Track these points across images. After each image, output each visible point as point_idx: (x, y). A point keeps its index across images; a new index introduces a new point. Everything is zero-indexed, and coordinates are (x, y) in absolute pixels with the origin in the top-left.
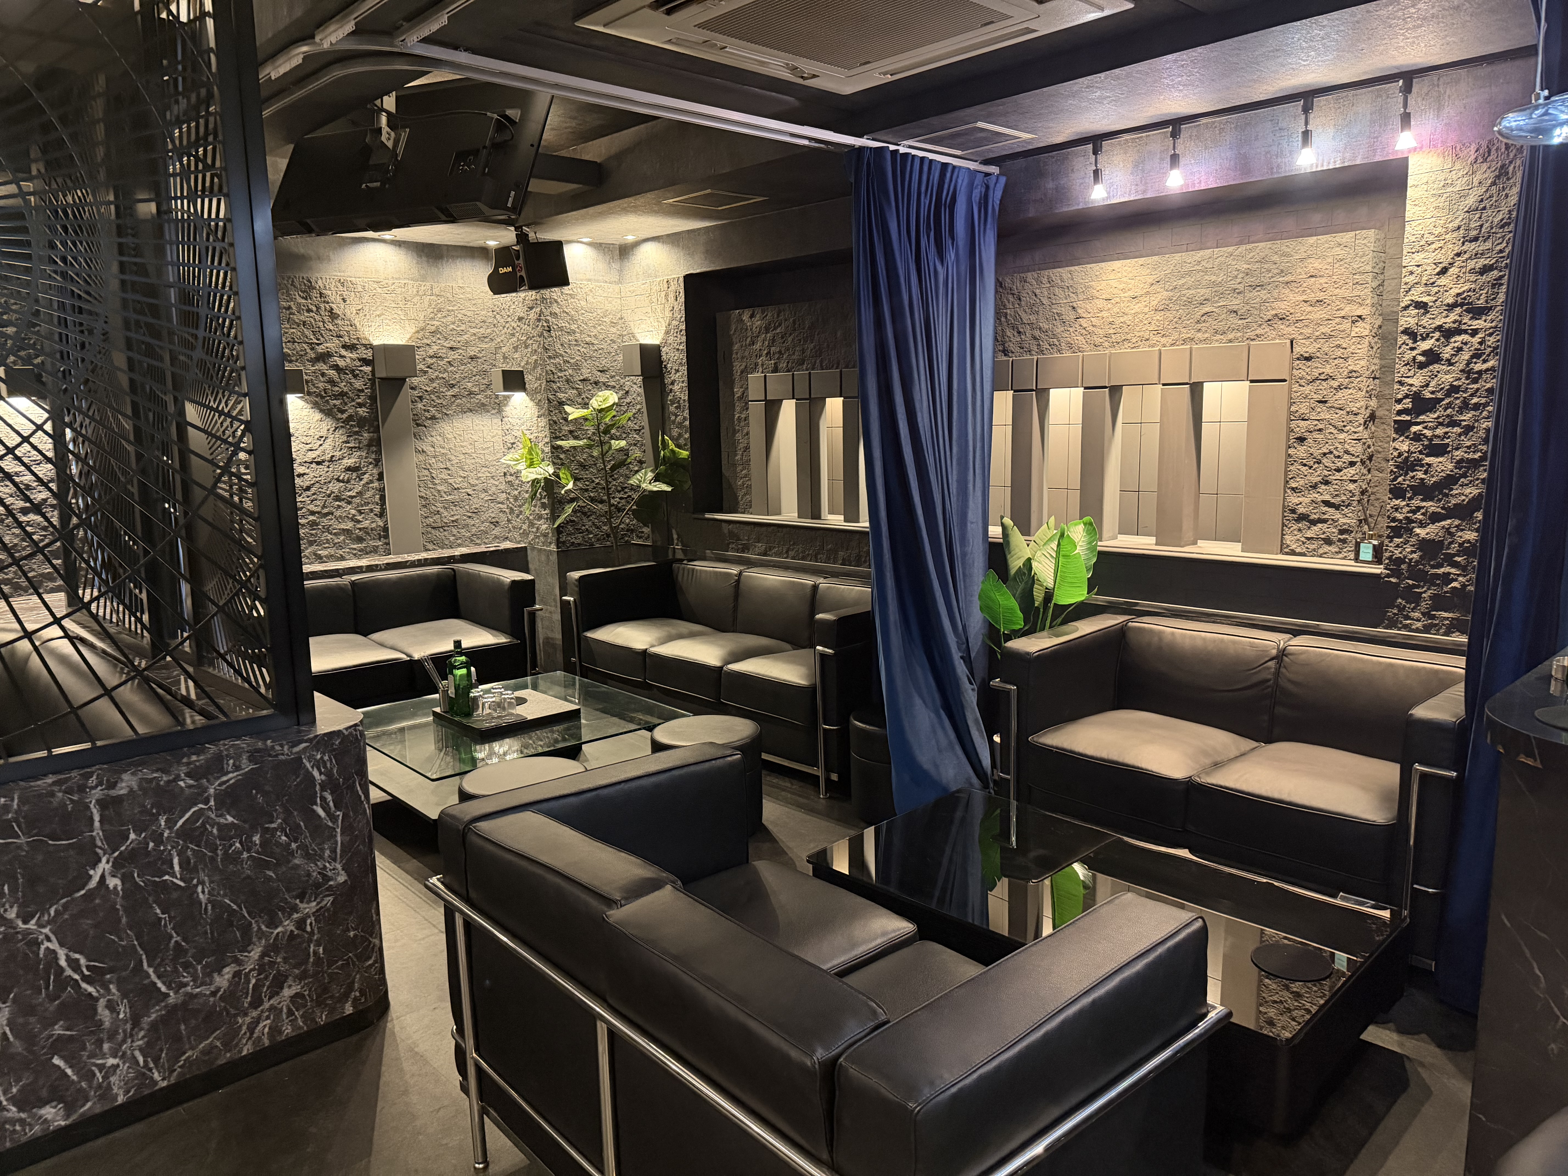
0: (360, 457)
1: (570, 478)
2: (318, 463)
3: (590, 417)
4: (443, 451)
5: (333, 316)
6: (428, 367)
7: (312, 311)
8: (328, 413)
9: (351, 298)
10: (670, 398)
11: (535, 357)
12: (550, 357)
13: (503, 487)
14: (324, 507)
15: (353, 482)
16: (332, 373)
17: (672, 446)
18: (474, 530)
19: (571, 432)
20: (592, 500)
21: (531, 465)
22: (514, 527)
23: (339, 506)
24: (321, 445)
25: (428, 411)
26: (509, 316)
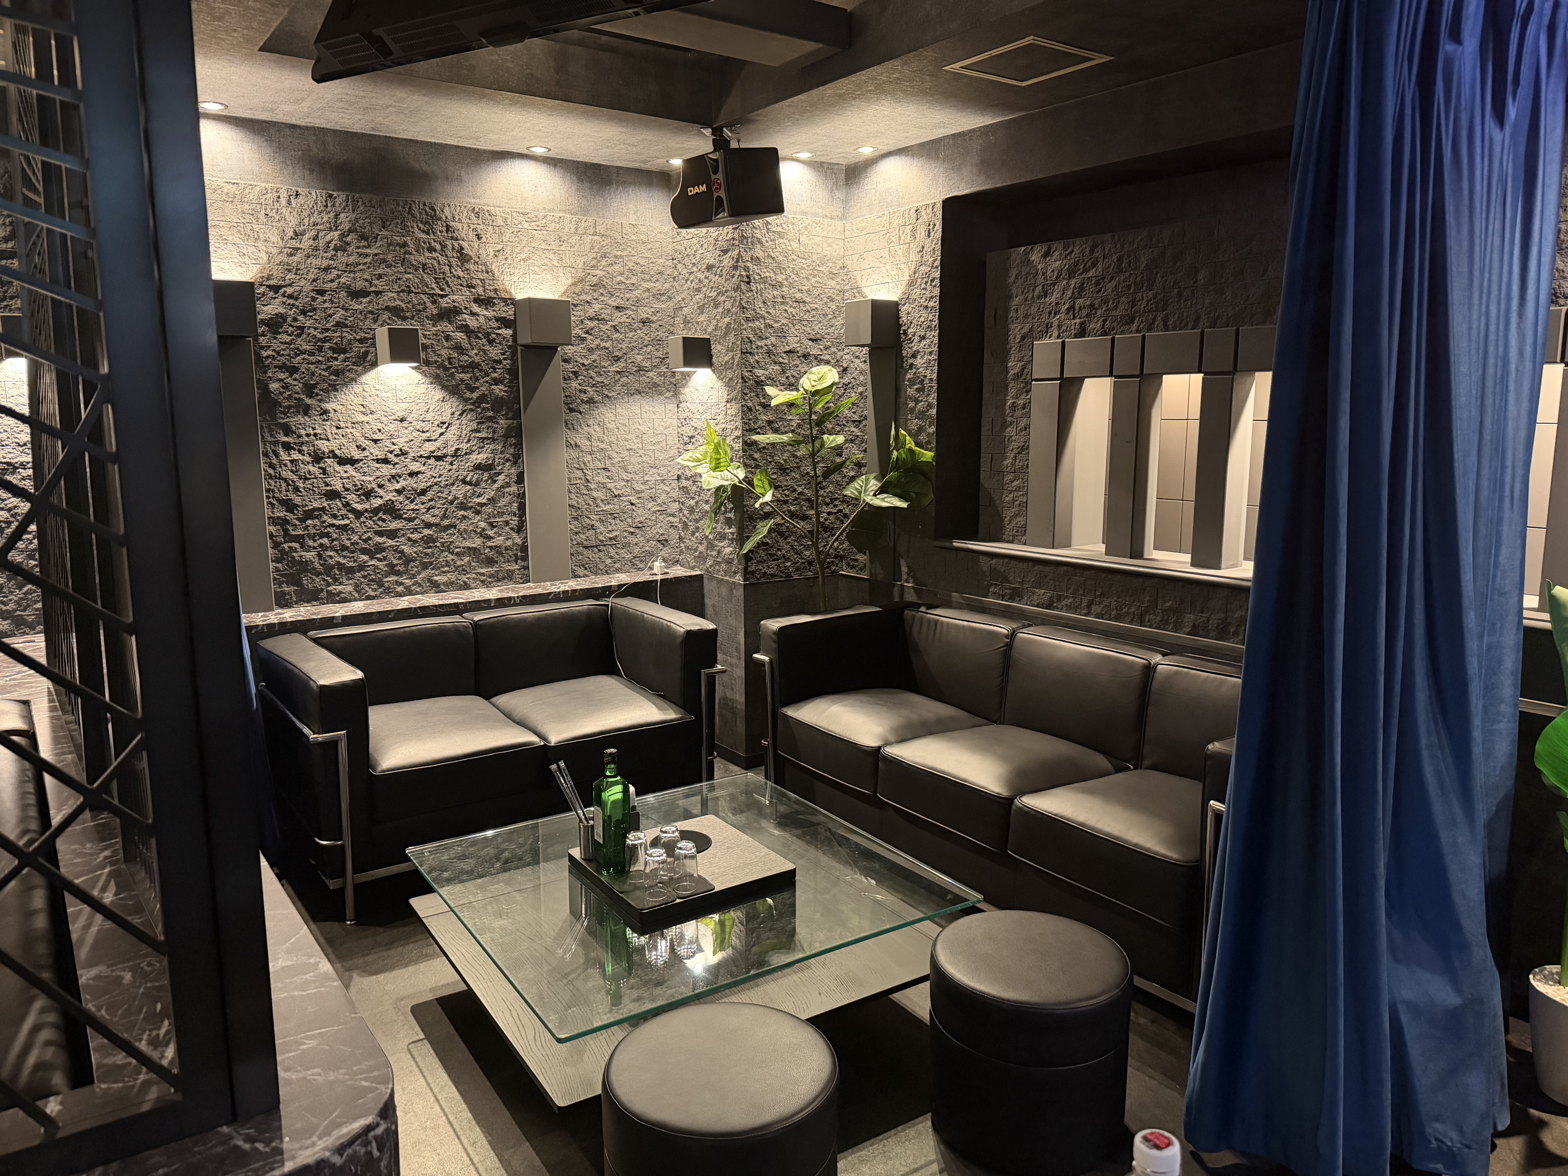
0: (493, 451)
1: (767, 487)
2: (438, 458)
3: (800, 402)
4: (601, 445)
5: (463, 257)
6: (587, 332)
7: (435, 251)
8: (453, 390)
9: (489, 234)
10: (908, 376)
11: (727, 320)
12: (748, 320)
13: (675, 494)
14: (444, 517)
15: (483, 485)
16: (460, 336)
17: (910, 443)
18: (637, 550)
19: (770, 422)
20: (792, 515)
21: (716, 468)
22: (687, 548)
23: (464, 517)
24: (442, 434)
25: (585, 392)
26: (694, 264)
